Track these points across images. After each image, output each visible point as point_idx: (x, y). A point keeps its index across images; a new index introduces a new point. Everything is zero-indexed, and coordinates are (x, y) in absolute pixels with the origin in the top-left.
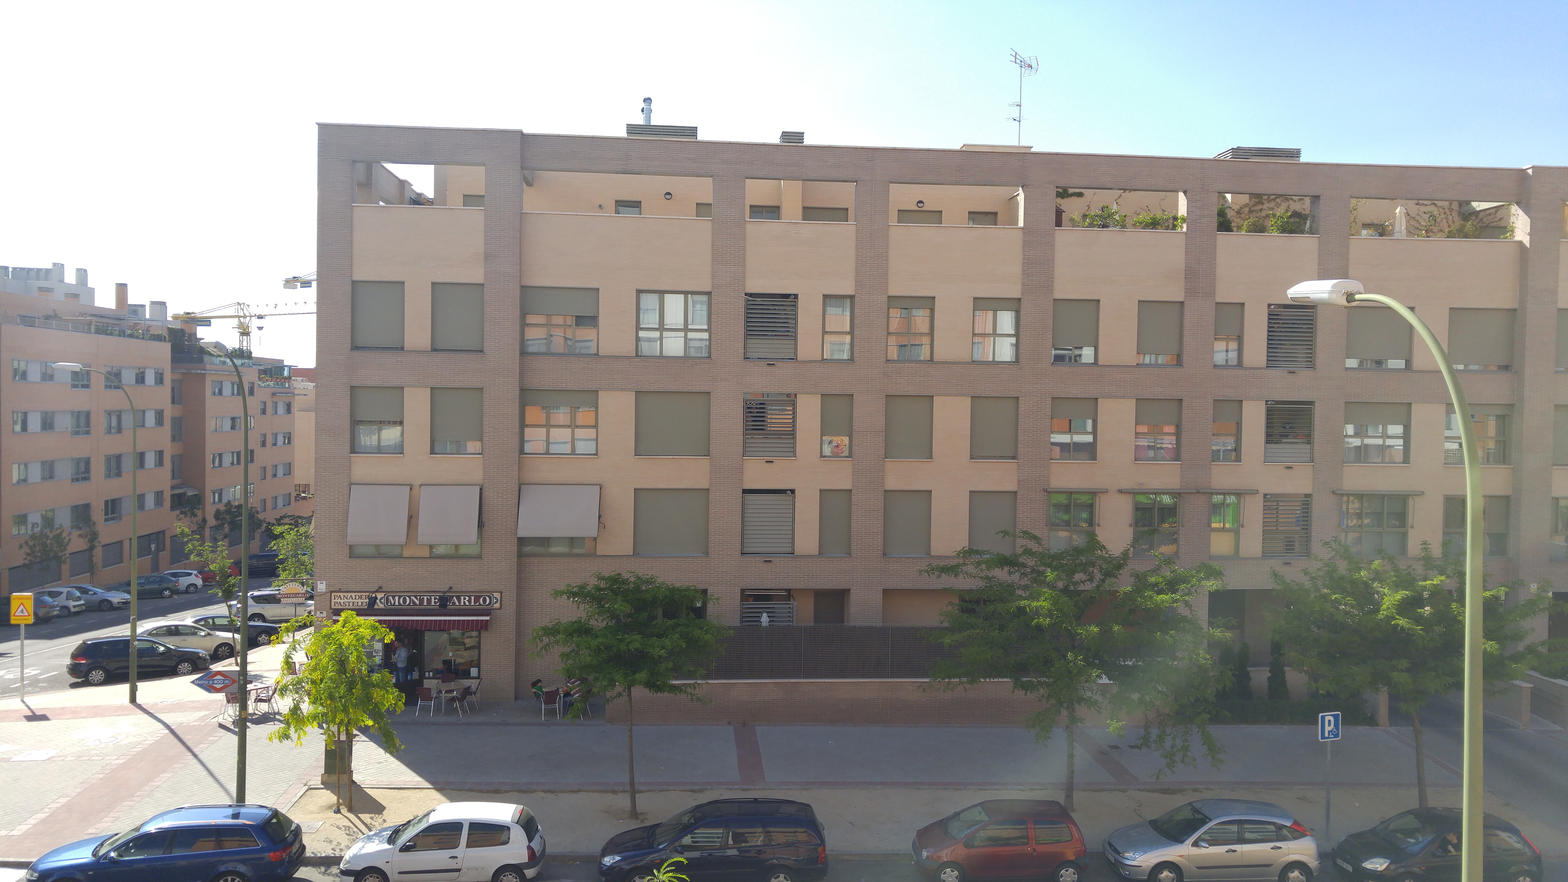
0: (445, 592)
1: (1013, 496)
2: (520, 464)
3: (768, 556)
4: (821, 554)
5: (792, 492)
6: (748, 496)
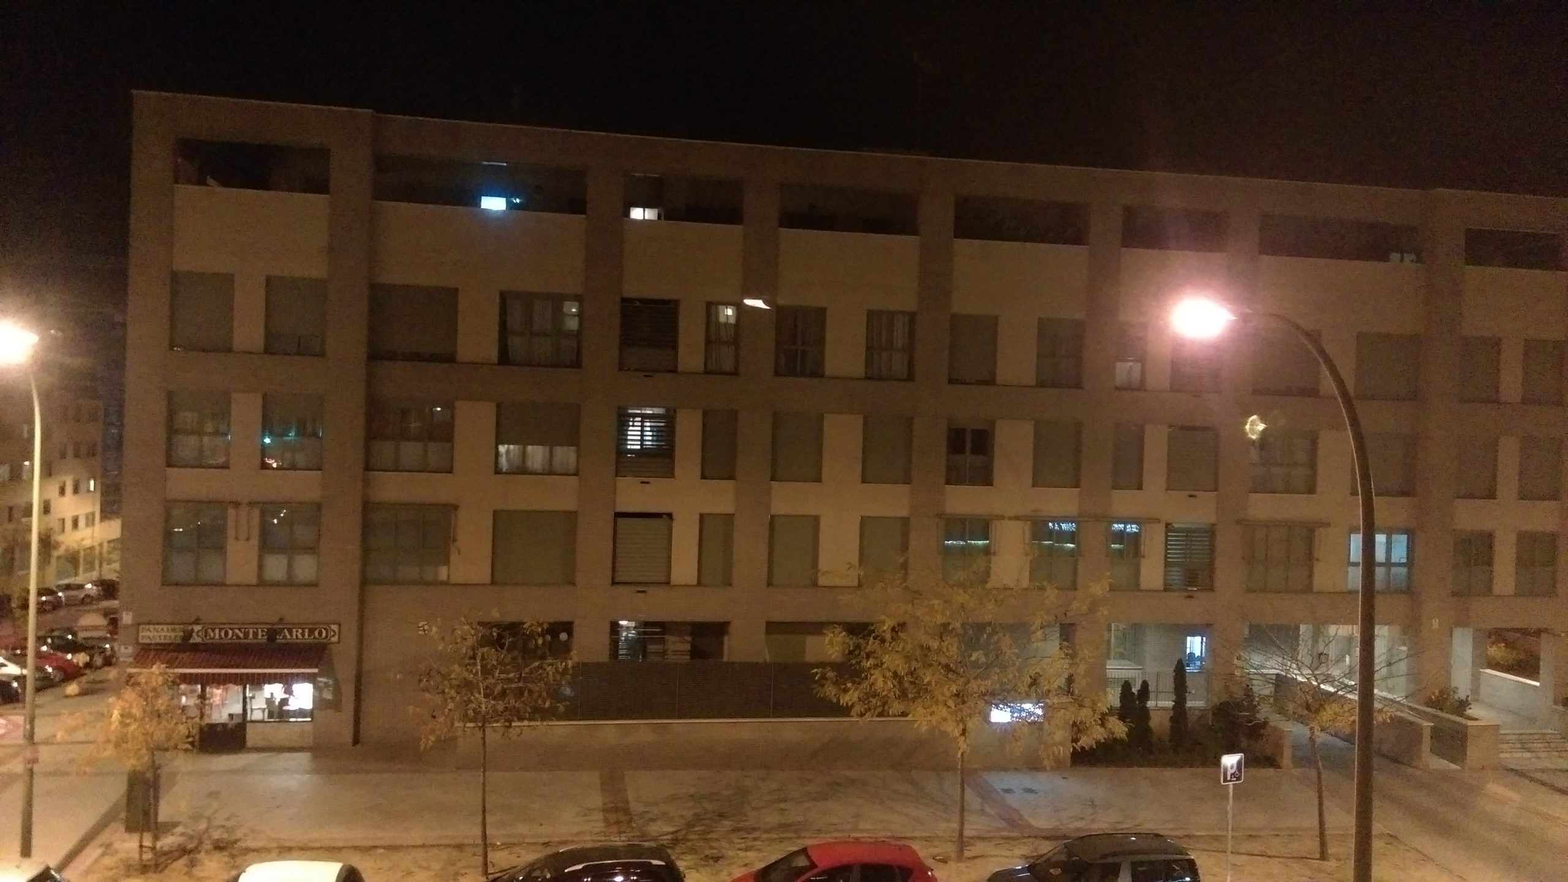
0: (275, 624)
1: (905, 521)
2: (366, 483)
3: (642, 586)
4: (699, 583)
5: (670, 516)
6: (620, 521)
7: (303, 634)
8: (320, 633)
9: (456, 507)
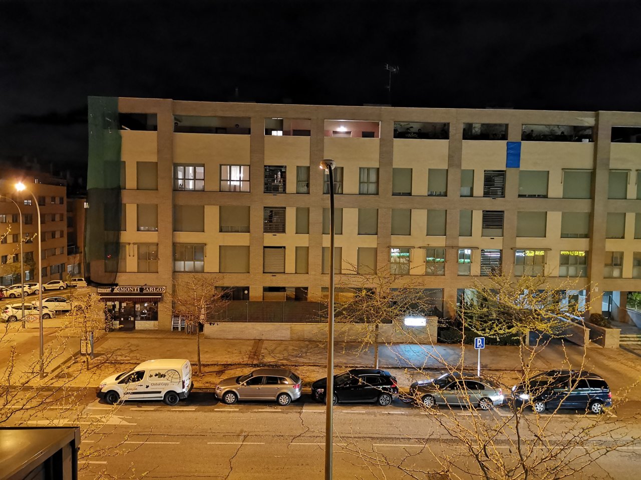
0: (144, 286)
1: (376, 250)
2: (173, 235)
3: (274, 274)
4: (296, 273)
5: (284, 247)
6: (266, 249)
7: (153, 290)
8: (159, 289)
9: (206, 244)
